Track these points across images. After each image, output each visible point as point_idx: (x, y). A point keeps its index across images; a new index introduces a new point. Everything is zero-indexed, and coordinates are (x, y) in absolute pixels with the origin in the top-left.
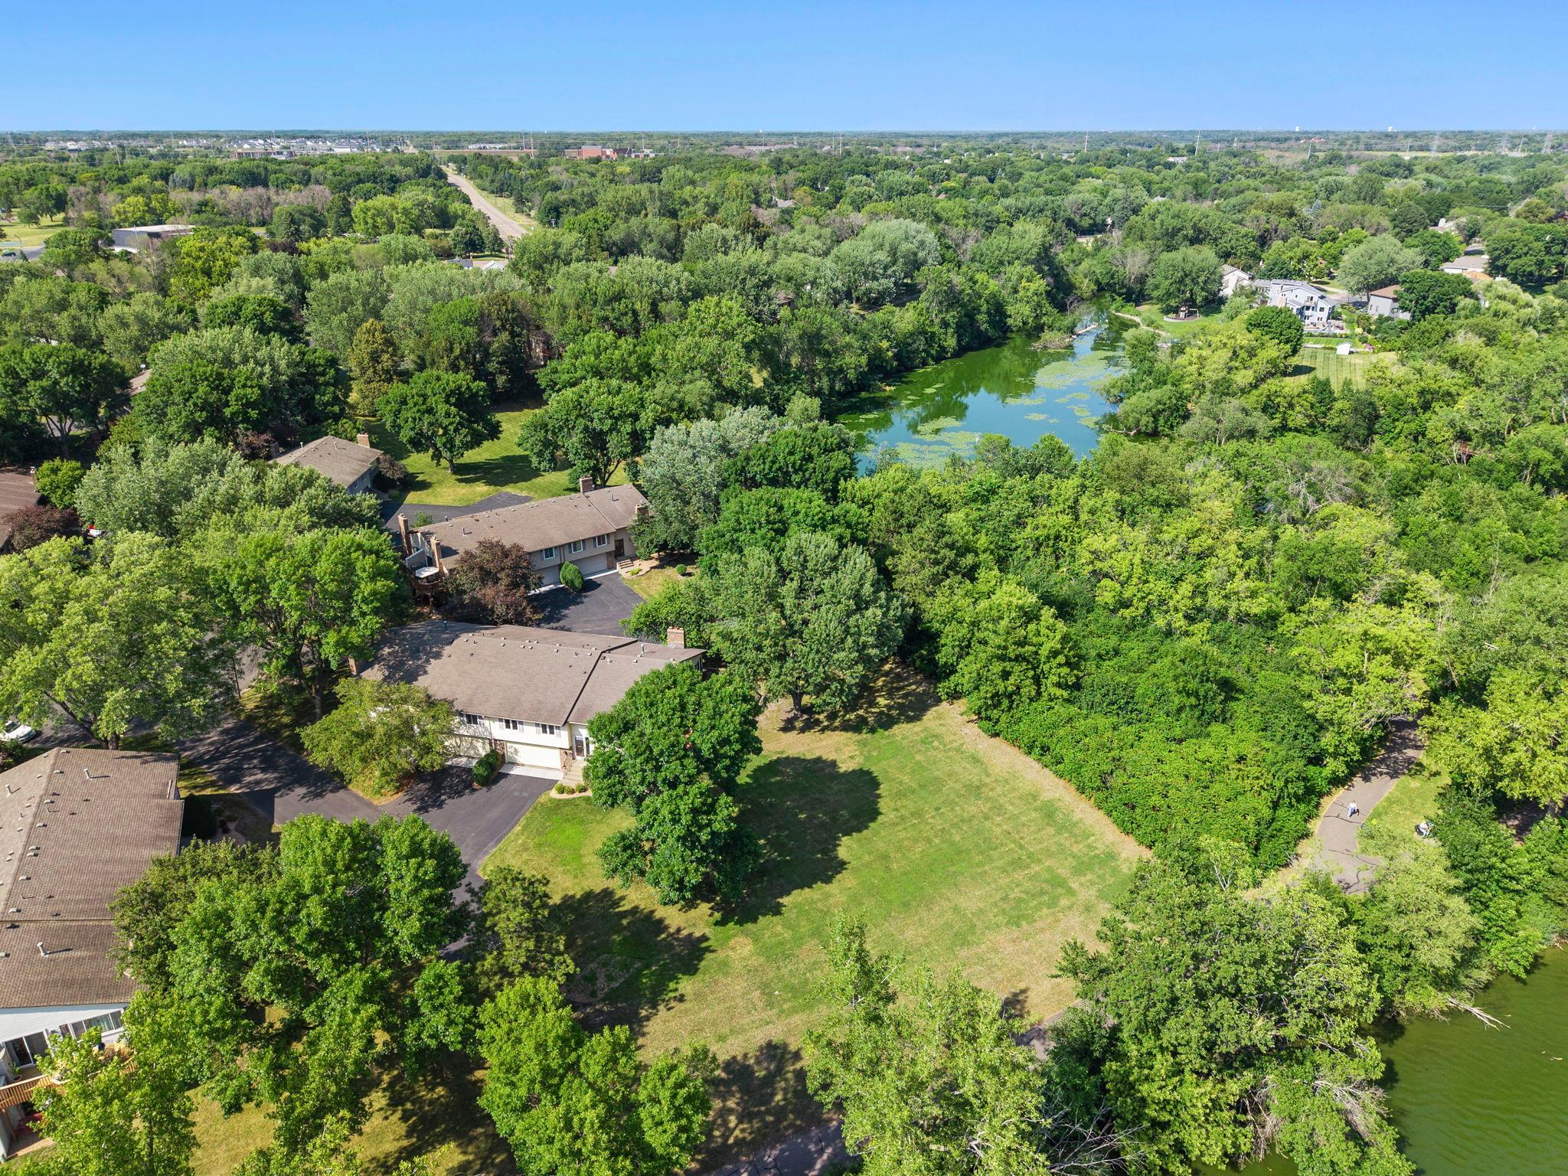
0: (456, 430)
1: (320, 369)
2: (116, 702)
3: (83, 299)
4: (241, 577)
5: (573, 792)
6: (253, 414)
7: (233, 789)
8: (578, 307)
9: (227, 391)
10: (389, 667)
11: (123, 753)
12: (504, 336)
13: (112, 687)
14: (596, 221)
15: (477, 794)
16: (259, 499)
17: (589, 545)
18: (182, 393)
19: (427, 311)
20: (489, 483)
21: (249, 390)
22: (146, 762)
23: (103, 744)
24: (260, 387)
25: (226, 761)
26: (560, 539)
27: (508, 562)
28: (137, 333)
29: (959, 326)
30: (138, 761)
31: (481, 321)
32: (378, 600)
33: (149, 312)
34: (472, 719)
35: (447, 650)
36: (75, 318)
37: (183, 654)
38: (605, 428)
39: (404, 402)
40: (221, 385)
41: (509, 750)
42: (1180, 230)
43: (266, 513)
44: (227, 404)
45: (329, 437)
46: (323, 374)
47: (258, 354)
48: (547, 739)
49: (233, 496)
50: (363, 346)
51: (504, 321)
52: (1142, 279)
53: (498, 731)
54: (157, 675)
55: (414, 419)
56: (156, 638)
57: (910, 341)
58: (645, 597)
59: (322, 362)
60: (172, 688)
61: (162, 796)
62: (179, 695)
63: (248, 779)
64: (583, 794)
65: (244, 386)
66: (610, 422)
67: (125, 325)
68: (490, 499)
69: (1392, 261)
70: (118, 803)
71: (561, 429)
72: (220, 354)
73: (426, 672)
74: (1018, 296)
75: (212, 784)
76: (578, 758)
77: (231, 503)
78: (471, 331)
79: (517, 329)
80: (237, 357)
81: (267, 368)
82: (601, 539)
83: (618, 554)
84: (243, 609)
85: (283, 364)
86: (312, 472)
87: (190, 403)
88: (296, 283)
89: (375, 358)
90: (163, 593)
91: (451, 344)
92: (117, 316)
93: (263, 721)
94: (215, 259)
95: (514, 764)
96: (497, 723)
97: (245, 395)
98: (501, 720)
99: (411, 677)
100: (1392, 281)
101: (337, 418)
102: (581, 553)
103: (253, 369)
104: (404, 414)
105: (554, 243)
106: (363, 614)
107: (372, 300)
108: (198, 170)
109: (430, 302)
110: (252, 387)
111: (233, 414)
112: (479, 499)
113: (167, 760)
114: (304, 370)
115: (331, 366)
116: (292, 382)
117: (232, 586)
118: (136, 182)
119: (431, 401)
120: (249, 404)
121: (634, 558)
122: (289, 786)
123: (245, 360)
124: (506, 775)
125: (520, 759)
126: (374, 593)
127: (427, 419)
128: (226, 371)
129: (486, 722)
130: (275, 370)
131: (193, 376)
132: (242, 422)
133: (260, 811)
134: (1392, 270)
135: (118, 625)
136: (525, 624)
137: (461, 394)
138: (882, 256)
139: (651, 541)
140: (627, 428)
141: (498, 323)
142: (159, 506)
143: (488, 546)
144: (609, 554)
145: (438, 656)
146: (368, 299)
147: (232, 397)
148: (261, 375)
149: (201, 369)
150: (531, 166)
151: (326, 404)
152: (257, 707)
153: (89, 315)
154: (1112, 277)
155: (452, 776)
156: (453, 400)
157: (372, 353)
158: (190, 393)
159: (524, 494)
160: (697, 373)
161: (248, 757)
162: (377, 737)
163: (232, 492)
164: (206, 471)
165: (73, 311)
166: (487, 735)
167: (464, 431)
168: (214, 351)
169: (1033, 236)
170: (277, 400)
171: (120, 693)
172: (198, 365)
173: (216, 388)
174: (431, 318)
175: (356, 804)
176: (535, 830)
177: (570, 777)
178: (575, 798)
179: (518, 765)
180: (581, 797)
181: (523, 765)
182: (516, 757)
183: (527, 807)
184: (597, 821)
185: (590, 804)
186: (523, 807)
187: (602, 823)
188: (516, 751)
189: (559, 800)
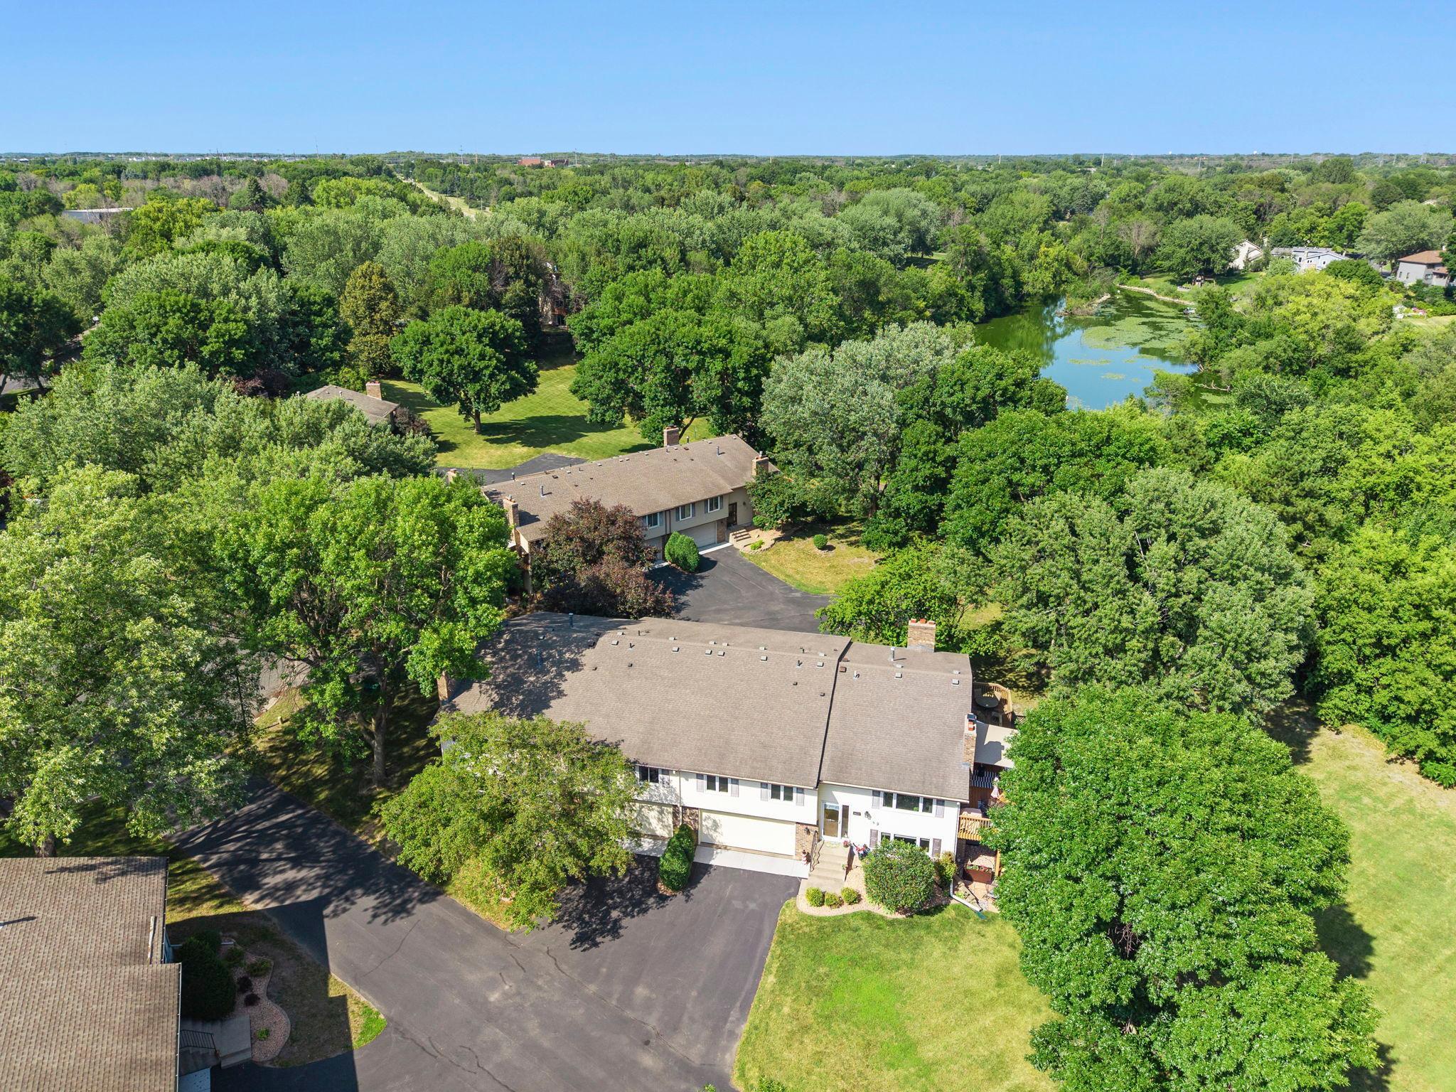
0: (492, 376)
1: (316, 308)
2: (55, 774)
3: (26, 250)
4: (270, 537)
5: (839, 903)
6: (238, 354)
7: (250, 903)
8: (599, 254)
9: (204, 326)
10: (498, 687)
11: (64, 861)
12: (518, 285)
13: (48, 745)
14: (576, 194)
15: (671, 906)
16: (272, 436)
17: (700, 509)
18: (148, 327)
19: (427, 258)
20: (527, 443)
21: (232, 325)
22: (105, 878)
23: (28, 851)
24: (246, 322)
25: (231, 847)
26: (666, 501)
27: (616, 531)
28: (89, 280)
29: (986, 291)
30: (91, 875)
31: (492, 267)
32: (499, 577)
33: (103, 257)
34: (650, 774)
35: (588, 656)
36: (16, 268)
37: (180, 676)
38: (691, 366)
39: (427, 341)
40: (196, 317)
41: (705, 825)
42: (1176, 204)
43: (285, 455)
44: (203, 342)
45: (331, 387)
46: (319, 313)
47: (242, 285)
48: (780, 807)
49: (231, 438)
50: (358, 293)
51: (518, 268)
52: (1149, 250)
53: (692, 793)
54: (136, 721)
55: (441, 361)
56: (132, 648)
57: (940, 303)
58: (782, 577)
59: (318, 299)
60: (160, 740)
61: (138, 955)
62: (174, 754)
63: (271, 881)
64: (856, 908)
65: (226, 320)
66: (696, 358)
67: (75, 271)
68: (533, 461)
69: (1424, 226)
70: (49, 984)
71: (634, 369)
72: (195, 283)
73: (561, 694)
74: (1037, 262)
75: (210, 892)
76: (828, 840)
77: (230, 445)
78: (481, 278)
79: (532, 278)
80: (216, 288)
81: (254, 301)
82: (713, 502)
83: (730, 523)
84: (276, 593)
85: (272, 297)
86: (342, 404)
87: (158, 339)
88: (267, 243)
89: (372, 306)
90: (143, 565)
91: (460, 292)
92: (66, 261)
93: (283, 772)
94: (175, 221)
95: (711, 845)
96: (693, 781)
97: (228, 331)
98: (700, 776)
99: (537, 702)
100: (1423, 247)
101: (337, 366)
102: (689, 521)
103: (236, 303)
104: (426, 357)
105: (539, 211)
106: (473, 602)
107: (363, 244)
108: (150, 167)
109: (431, 247)
110: (236, 321)
111: (212, 354)
112: (519, 462)
113: (144, 869)
114: (296, 307)
115: (329, 306)
116: (282, 321)
117: (256, 554)
118: (86, 175)
119: (461, 340)
120: (232, 343)
121: (750, 527)
122: (343, 893)
123: (226, 292)
124: (708, 868)
126: (491, 567)
127: (457, 361)
128: (203, 302)
129: (674, 780)
130: (263, 304)
131: (161, 306)
132: (224, 364)
133: (304, 949)
134: (1424, 235)
135: (57, 627)
136: (668, 615)
137: (495, 333)
138: (891, 221)
139: (782, 504)
140: (717, 365)
141: (511, 270)
142: (120, 453)
143: (583, 508)
144: (721, 521)
145: (575, 666)
146: (358, 245)
147: (211, 332)
148: (246, 309)
149: (173, 299)
150: (478, 170)
151: (326, 348)
152: (272, 749)
153: (33, 265)
154: (1118, 248)
156: (486, 340)
157: (369, 300)
158: (158, 327)
159: (573, 455)
160: (780, 308)
161: (266, 839)
162: (520, 819)
163: (229, 431)
164: (187, 407)
165: (15, 260)
166: (671, 799)
167: (503, 377)
168: (187, 279)
169: (1038, 206)
170: (268, 342)
171: (62, 756)
172: (168, 294)
173: (192, 321)
174: (431, 266)
175: (468, 930)
176: (803, 985)
177: (824, 874)
178: (844, 916)
179: (718, 847)
180: (855, 914)
181: (726, 848)
182: (715, 835)
183: (767, 933)
184: (905, 963)
185: (879, 927)
186: (759, 933)
187: (917, 967)
188: (716, 825)
189: (820, 919)
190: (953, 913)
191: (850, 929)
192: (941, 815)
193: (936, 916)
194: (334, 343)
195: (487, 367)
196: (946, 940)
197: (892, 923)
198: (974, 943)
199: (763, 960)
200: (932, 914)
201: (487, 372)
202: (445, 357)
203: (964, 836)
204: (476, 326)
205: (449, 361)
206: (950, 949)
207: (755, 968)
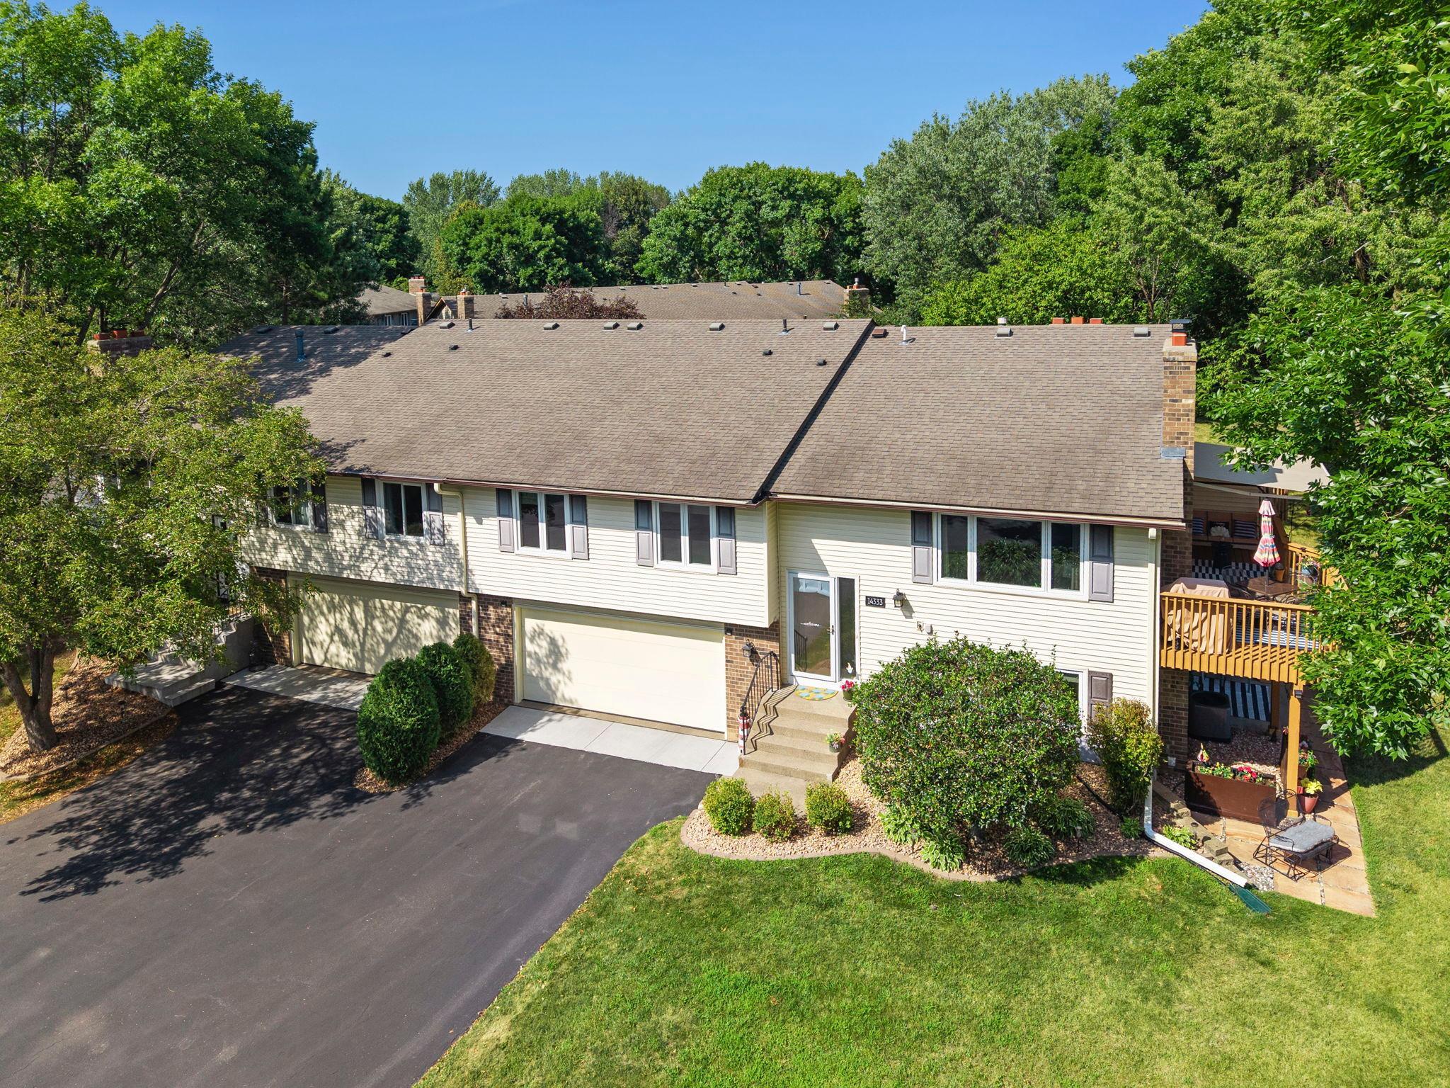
5: (797, 830)
12: (631, 231)
31: (604, 212)
41: (531, 644)
64: (847, 845)
76: (804, 680)
95: (543, 706)
96: (492, 521)
98: (506, 505)
124: (502, 745)
125: (568, 690)
129: (455, 522)
141: (625, 215)
155: (295, 736)
166: (451, 580)
176: (589, 1059)
177: (777, 760)
178: (803, 864)
179: (560, 710)
180: (835, 861)
181: (577, 712)
182: (554, 679)
183: (566, 893)
184: (970, 1017)
185: (902, 903)
186: (544, 892)
187: (1015, 1042)
188: (556, 653)
189: (730, 868)
190: (1153, 884)
191: (809, 899)
192: (1105, 595)
193: (1098, 888)
194: (391, 250)
195: (541, 248)
196: (1132, 963)
197: (948, 895)
198: (1236, 982)
199: (509, 970)
200: (1085, 881)
201: (541, 254)
202: (494, 236)
203: (1178, 661)
204: (540, 209)
205: (498, 241)
206: (1144, 993)
207: (468, 993)
